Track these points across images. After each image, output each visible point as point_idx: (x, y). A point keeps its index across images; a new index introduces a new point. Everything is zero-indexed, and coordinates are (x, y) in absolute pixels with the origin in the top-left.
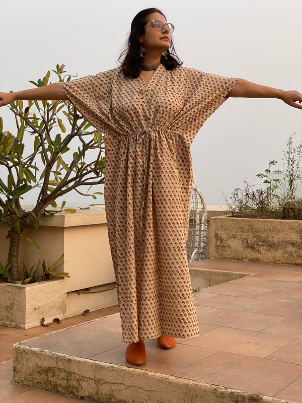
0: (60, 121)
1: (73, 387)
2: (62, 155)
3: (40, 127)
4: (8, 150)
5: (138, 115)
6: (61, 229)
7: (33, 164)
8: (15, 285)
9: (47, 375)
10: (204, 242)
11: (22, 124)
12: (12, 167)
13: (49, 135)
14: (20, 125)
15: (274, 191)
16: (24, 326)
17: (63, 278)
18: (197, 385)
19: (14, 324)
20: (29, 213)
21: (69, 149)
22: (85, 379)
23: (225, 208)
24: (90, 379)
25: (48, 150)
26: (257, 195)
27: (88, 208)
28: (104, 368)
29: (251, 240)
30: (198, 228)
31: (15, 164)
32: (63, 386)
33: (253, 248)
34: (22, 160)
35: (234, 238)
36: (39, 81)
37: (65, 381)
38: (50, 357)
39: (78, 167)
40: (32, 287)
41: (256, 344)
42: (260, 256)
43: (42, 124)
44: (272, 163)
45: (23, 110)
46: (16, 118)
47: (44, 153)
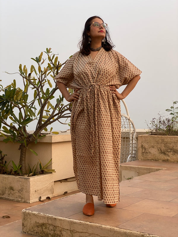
0: (49, 81)
1: (57, 235)
2: (50, 101)
3: (37, 85)
4: (19, 98)
5: (88, 76)
6: (50, 144)
7: (33, 106)
8: (24, 177)
9: (42, 228)
10: (135, 150)
11: (27, 83)
12: (21, 108)
13: (42, 89)
14: (26, 83)
15: (176, 119)
16: (29, 201)
17: (51, 173)
18: (131, 233)
19: (23, 200)
20: (31, 135)
21: (54, 97)
22: (64, 230)
23: (147, 130)
24: (68, 230)
25: (42, 98)
26: (166, 122)
27: (66, 132)
28: (75, 223)
29: (163, 148)
30: (131, 142)
31: (23, 106)
32: (51, 234)
33: (164, 153)
34: (27, 104)
35: (153, 147)
36: (37, 58)
37: (53, 232)
38: (44, 217)
39: (59, 107)
40: (33, 178)
41: (167, 208)
42: (169, 158)
43: (38, 83)
44: (175, 103)
45: (28, 75)
46: (23, 80)
47: (40, 100)
